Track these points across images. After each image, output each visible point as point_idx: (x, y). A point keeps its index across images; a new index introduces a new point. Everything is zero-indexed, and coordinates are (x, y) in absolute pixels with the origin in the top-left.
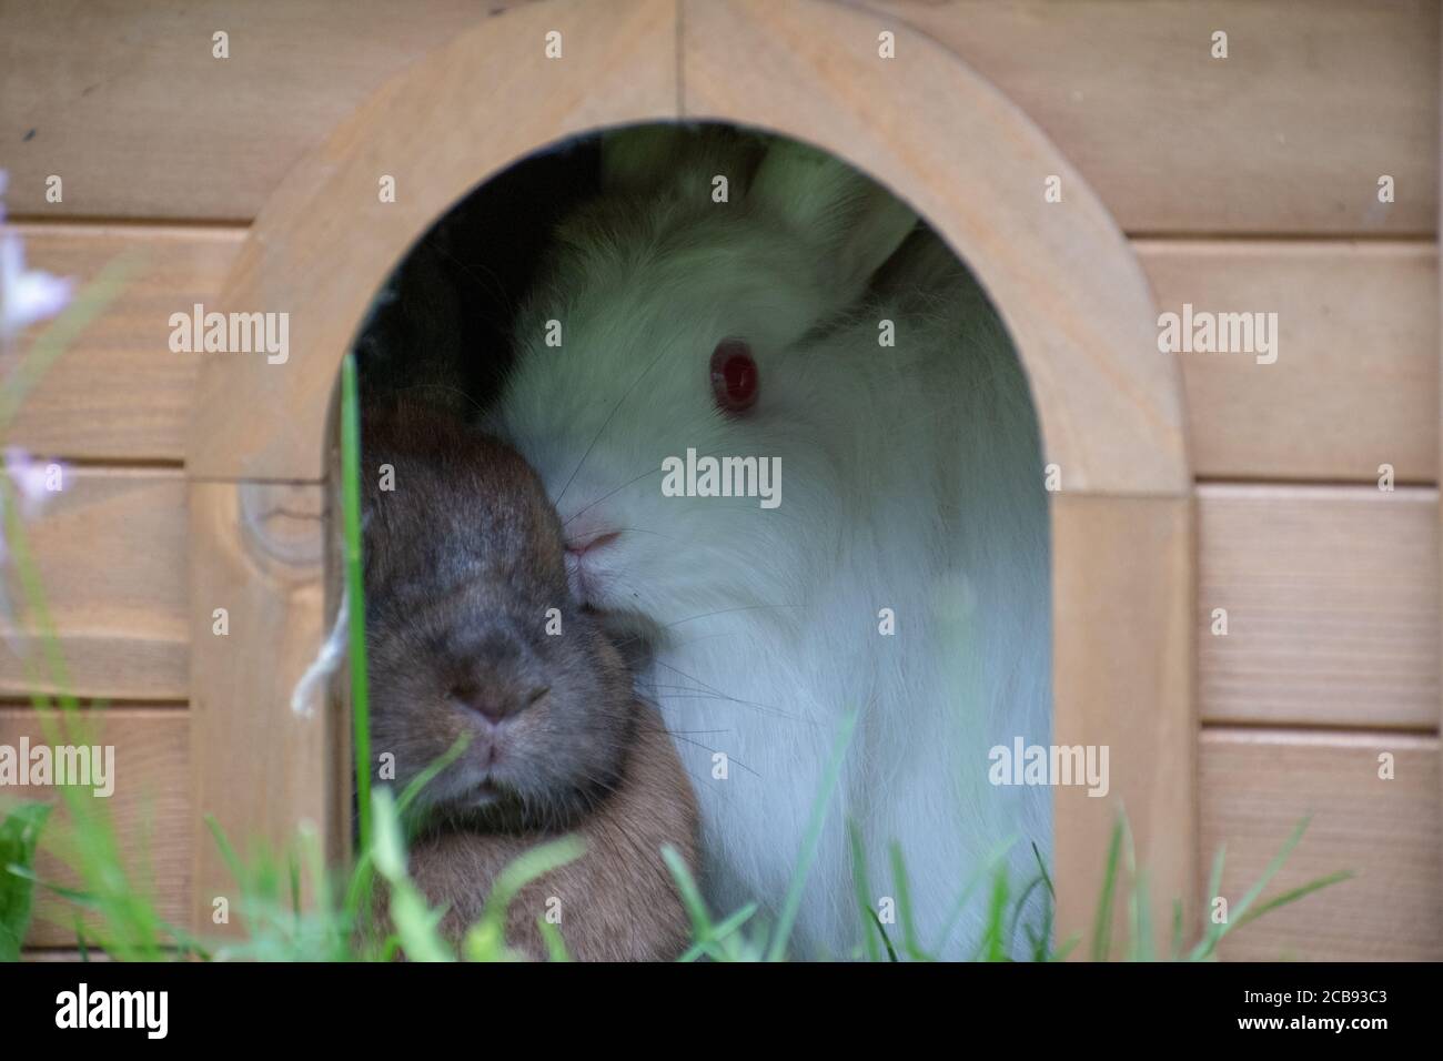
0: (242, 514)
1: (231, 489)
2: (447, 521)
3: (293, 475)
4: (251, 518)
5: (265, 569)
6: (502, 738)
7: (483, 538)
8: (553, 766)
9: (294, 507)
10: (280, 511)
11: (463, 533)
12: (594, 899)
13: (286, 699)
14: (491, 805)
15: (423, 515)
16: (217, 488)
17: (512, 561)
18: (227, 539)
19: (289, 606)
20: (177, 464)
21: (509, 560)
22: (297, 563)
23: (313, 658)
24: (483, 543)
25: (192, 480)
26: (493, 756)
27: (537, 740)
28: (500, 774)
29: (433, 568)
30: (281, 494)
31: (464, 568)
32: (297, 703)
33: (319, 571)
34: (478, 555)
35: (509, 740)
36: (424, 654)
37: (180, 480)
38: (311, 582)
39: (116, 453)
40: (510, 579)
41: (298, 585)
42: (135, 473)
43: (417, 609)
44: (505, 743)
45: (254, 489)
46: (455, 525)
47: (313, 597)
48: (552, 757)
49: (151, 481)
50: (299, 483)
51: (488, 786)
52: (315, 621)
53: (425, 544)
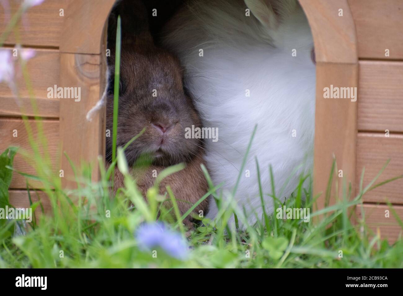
0: (76, 63)
1: (73, 56)
2: (152, 74)
3: (91, 53)
4: (79, 65)
5: (82, 80)
6: (165, 136)
7: (162, 78)
8: (180, 146)
9: (91, 62)
10: (87, 63)
11: (156, 77)
12: (184, 187)
13: (84, 116)
14: (160, 157)
15: (145, 71)
16: (68, 55)
17: (170, 86)
18: (72, 71)
19: (89, 91)
20: (57, 48)
21: (169, 85)
22: (92, 78)
23: (95, 105)
24: (161, 80)
25: (61, 53)
26: (162, 142)
27: (176, 138)
28: (164, 148)
29: (147, 86)
30: (87, 58)
31: (156, 86)
32: (88, 117)
33: (99, 81)
34: (160, 83)
35: (167, 137)
36: (143, 110)
37: (57, 52)
38: (96, 84)
39: (39, 44)
40: (170, 90)
41: (92, 85)
42: (44, 50)
43: (142, 98)
44: (166, 138)
45: (80, 56)
46: (154, 74)
47: (96, 88)
48: (180, 143)
49: (49, 53)
50: (93, 55)
51: (160, 151)
52: (97, 95)
53: (145, 79)
